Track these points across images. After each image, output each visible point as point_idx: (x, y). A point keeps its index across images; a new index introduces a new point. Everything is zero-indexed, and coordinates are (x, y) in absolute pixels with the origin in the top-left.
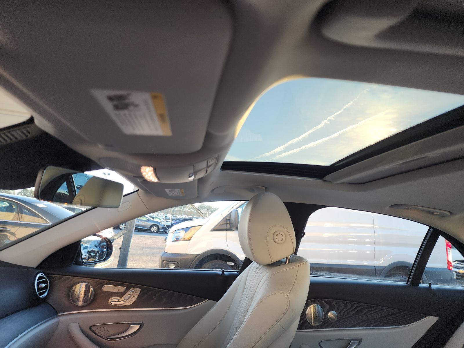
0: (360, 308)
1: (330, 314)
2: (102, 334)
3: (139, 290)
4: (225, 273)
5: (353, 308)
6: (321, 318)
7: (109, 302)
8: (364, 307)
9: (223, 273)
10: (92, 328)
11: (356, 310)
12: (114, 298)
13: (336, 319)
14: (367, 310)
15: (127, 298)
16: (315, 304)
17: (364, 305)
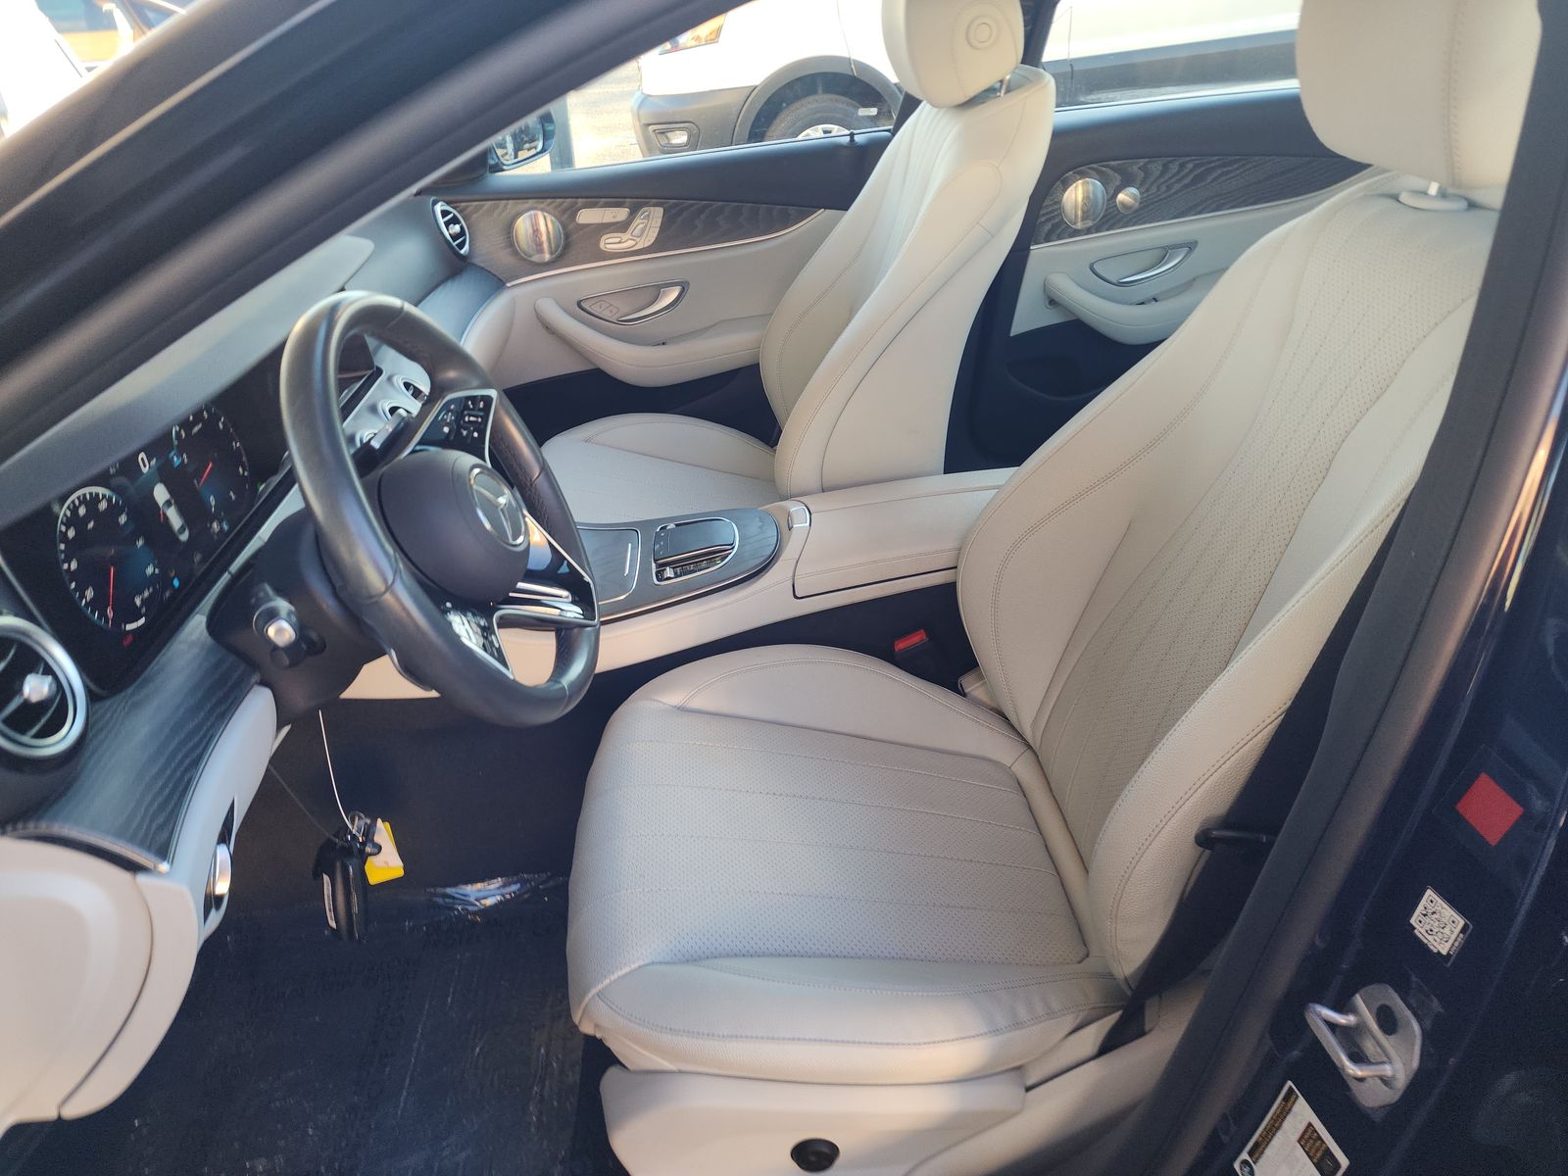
0: (1203, 169)
1: (1121, 197)
2: (606, 314)
3: (659, 212)
4: (856, 138)
5: (1183, 173)
6: (1100, 206)
7: (602, 245)
8: (1213, 165)
9: (852, 140)
10: (583, 304)
11: (1191, 177)
12: (609, 235)
13: (1137, 205)
14: (1219, 172)
15: (636, 232)
16: (1087, 179)
17: (1214, 161)
